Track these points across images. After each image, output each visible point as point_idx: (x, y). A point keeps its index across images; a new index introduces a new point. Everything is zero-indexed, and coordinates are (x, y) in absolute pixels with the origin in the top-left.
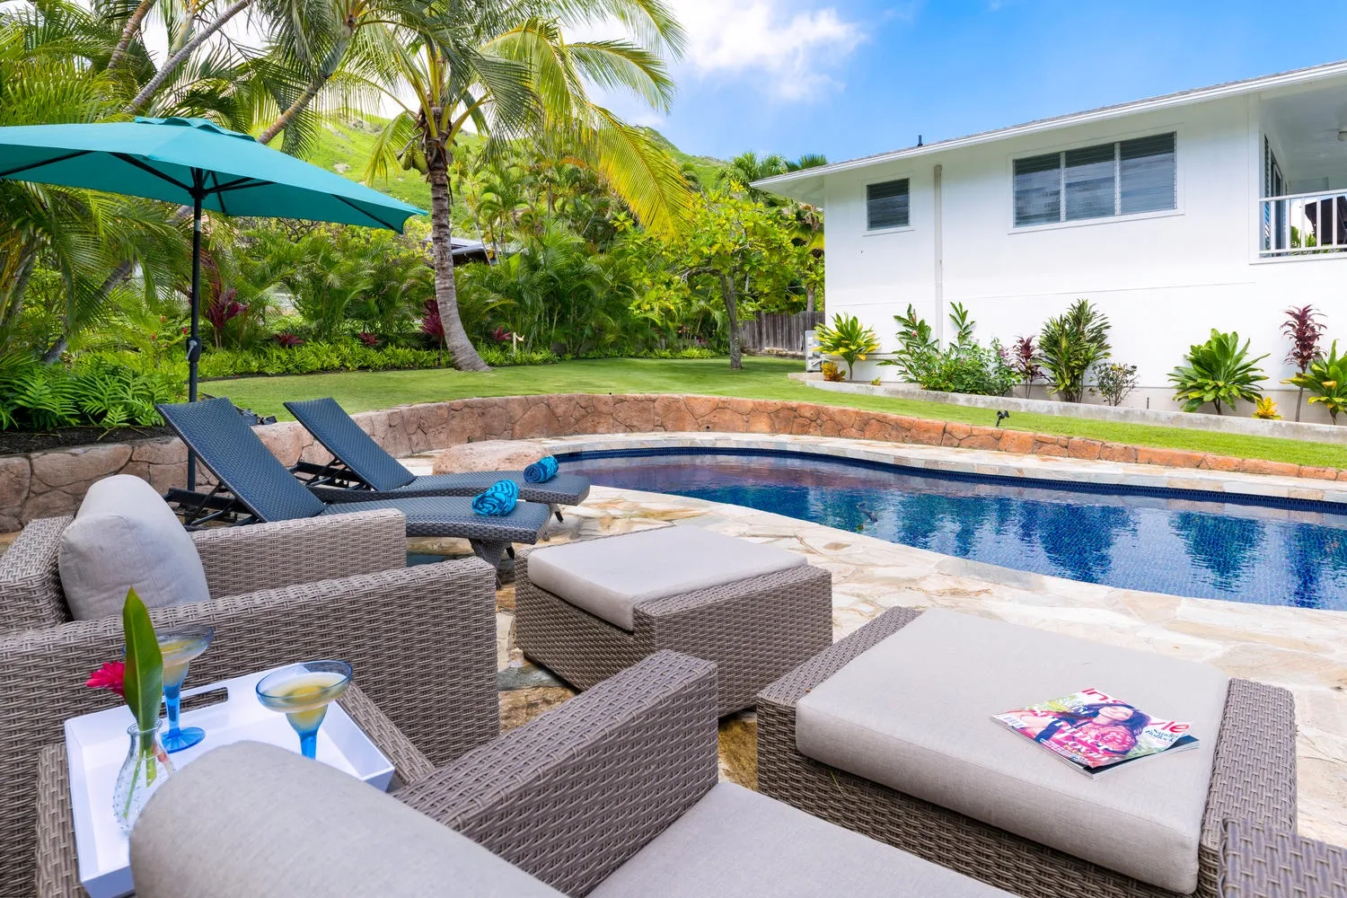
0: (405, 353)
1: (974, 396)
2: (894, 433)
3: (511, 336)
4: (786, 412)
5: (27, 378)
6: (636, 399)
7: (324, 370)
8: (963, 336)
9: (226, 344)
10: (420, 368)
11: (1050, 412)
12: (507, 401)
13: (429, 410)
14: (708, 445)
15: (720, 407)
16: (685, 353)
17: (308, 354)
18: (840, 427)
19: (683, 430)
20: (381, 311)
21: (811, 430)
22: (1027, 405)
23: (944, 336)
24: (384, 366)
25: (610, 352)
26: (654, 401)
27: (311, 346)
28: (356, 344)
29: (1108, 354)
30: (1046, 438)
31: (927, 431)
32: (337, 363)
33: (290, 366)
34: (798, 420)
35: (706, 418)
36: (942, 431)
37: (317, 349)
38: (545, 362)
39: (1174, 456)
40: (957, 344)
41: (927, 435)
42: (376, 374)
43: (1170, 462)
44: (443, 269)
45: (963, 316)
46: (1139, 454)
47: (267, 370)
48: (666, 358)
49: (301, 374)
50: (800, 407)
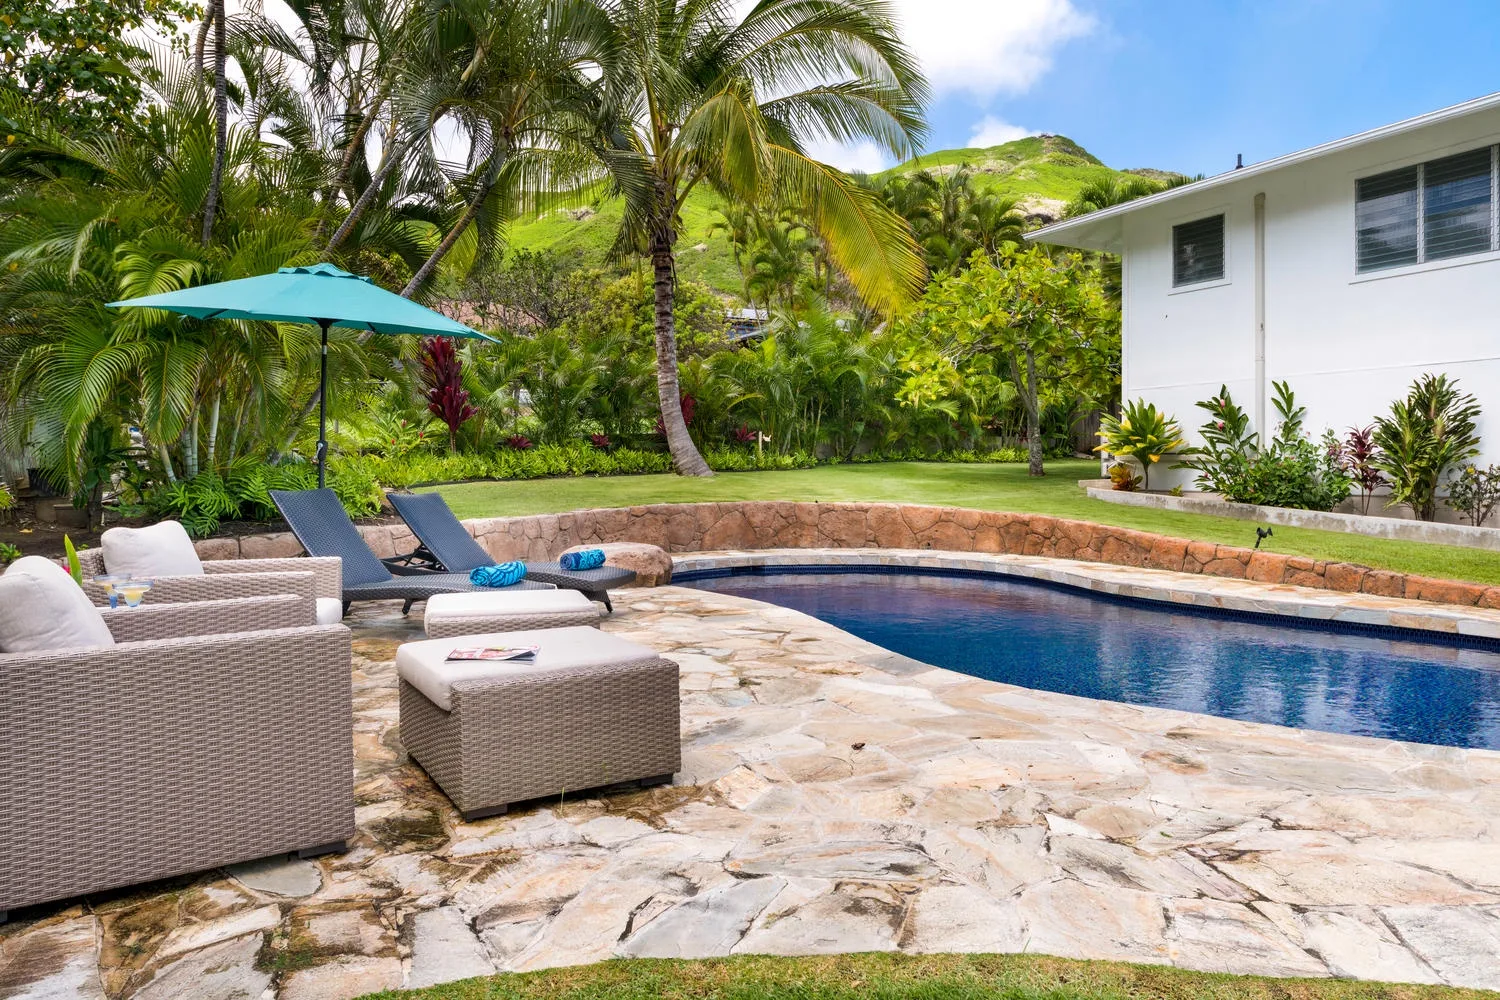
0: (634, 456)
1: (1288, 511)
2: (1132, 555)
3: (756, 435)
4: (1018, 527)
5: (250, 476)
6: (845, 509)
7: (551, 475)
8: (1289, 428)
9: (460, 448)
10: (649, 473)
11: (1383, 533)
12: (697, 508)
13: (607, 515)
14: (910, 564)
15: (942, 520)
16: (995, 456)
17: (534, 459)
18: (1074, 547)
19: (899, 546)
20: (616, 410)
21: (1044, 550)
22: (1353, 523)
23: (1266, 427)
24: (612, 471)
25: (892, 454)
26: (866, 511)
27: (543, 449)
28: (586, 448)
29: (1476, 452)
30: (1299, 563)
31: (1167, 552)
32: (564, 467)
33: (518, 470)
34: (1030, 537)
35: (926, 533)
36: (1183, 552)
37: (547, 453)
38: (800, 466)
39: (1449, 589)
40: (1282, 440)
41: (1167, 558)
42: (601, 480)
43: (1441, 597)
44: (665, 361)
45: (1289, 399)
46: (1407, 585)
47: (494, 474)
48: (966, 462)
49: (528, 478)
50: (1032, 520)
